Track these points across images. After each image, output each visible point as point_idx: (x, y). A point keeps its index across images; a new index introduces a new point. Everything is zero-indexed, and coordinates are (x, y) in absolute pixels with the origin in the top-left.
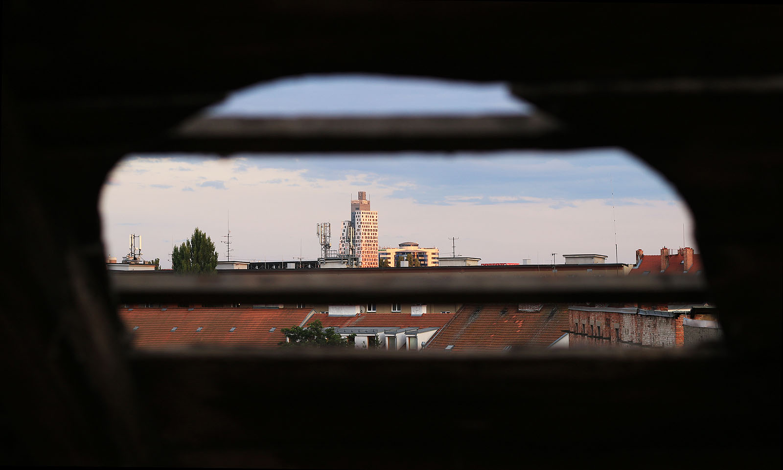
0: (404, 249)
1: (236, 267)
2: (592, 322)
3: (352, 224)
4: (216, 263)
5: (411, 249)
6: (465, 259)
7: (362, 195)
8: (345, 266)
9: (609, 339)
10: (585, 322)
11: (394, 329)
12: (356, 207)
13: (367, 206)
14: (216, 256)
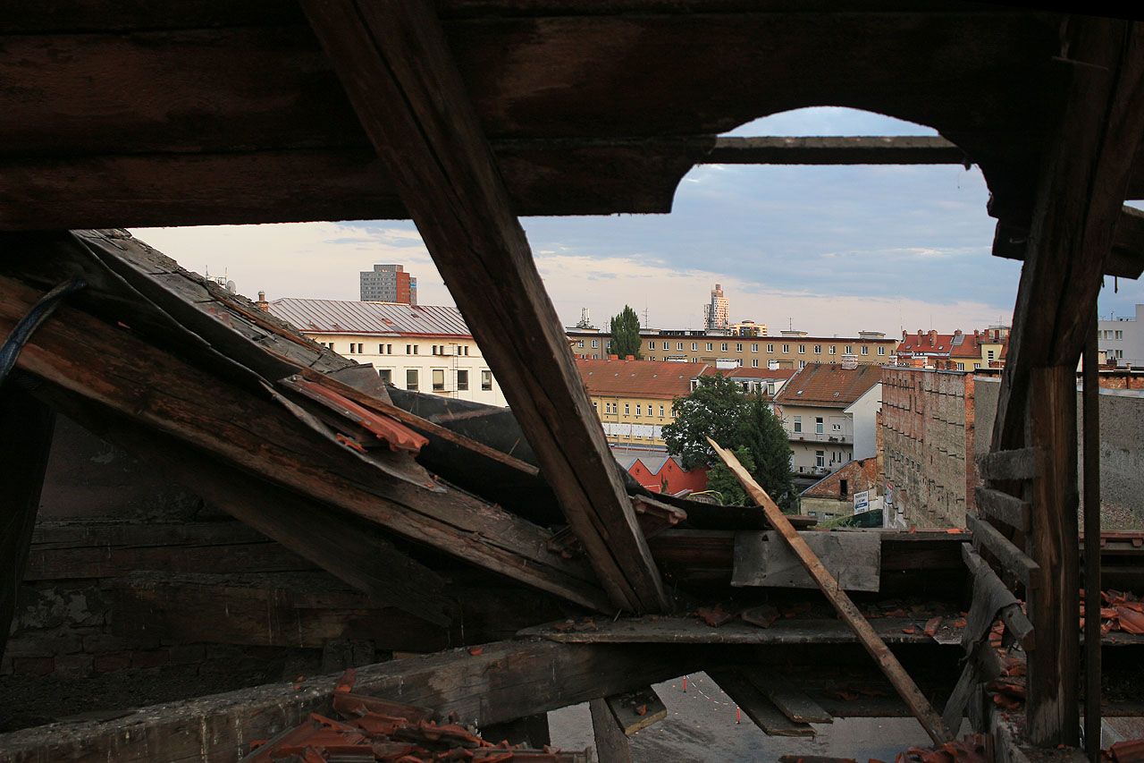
0: (745, 325)
1: (652, 333)
2: (900, 377)
3: (712, 307)
4: (638, 330)
5: (750, 325)
6: (798, 333)
7: (718, 287)
8: (722, 335)
9: (914, 388)
10: (895, 377)
11: (759, 379)
12: (714, 295)
13: (721, 295)
14: (639, 324)
